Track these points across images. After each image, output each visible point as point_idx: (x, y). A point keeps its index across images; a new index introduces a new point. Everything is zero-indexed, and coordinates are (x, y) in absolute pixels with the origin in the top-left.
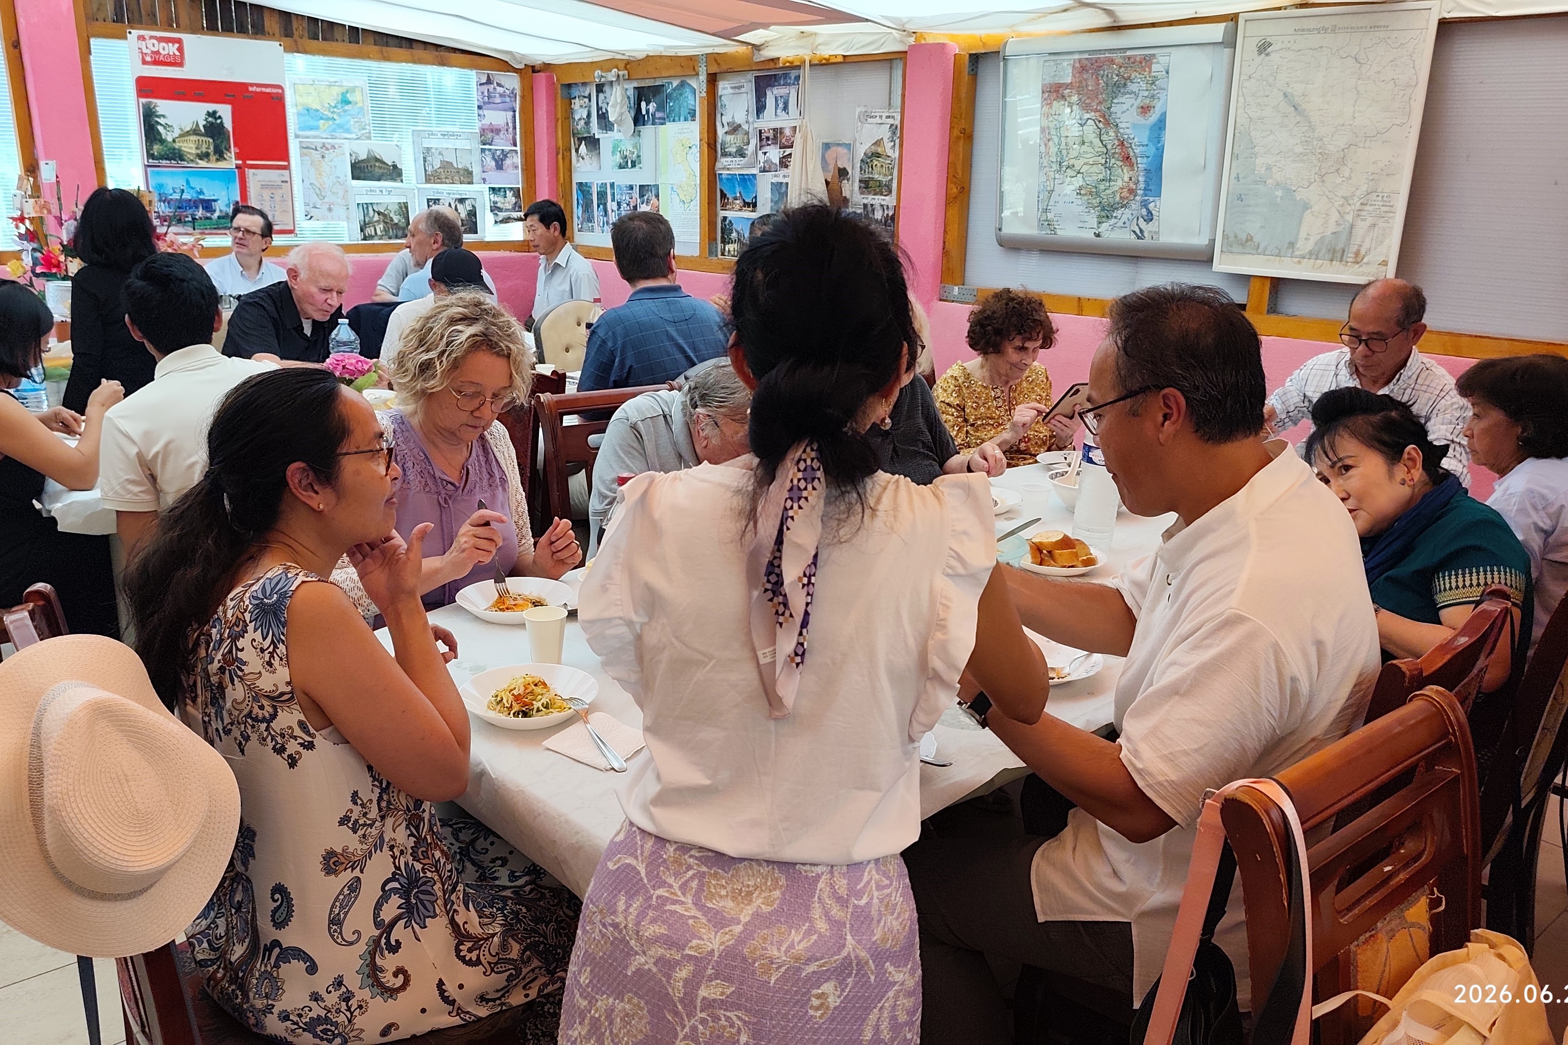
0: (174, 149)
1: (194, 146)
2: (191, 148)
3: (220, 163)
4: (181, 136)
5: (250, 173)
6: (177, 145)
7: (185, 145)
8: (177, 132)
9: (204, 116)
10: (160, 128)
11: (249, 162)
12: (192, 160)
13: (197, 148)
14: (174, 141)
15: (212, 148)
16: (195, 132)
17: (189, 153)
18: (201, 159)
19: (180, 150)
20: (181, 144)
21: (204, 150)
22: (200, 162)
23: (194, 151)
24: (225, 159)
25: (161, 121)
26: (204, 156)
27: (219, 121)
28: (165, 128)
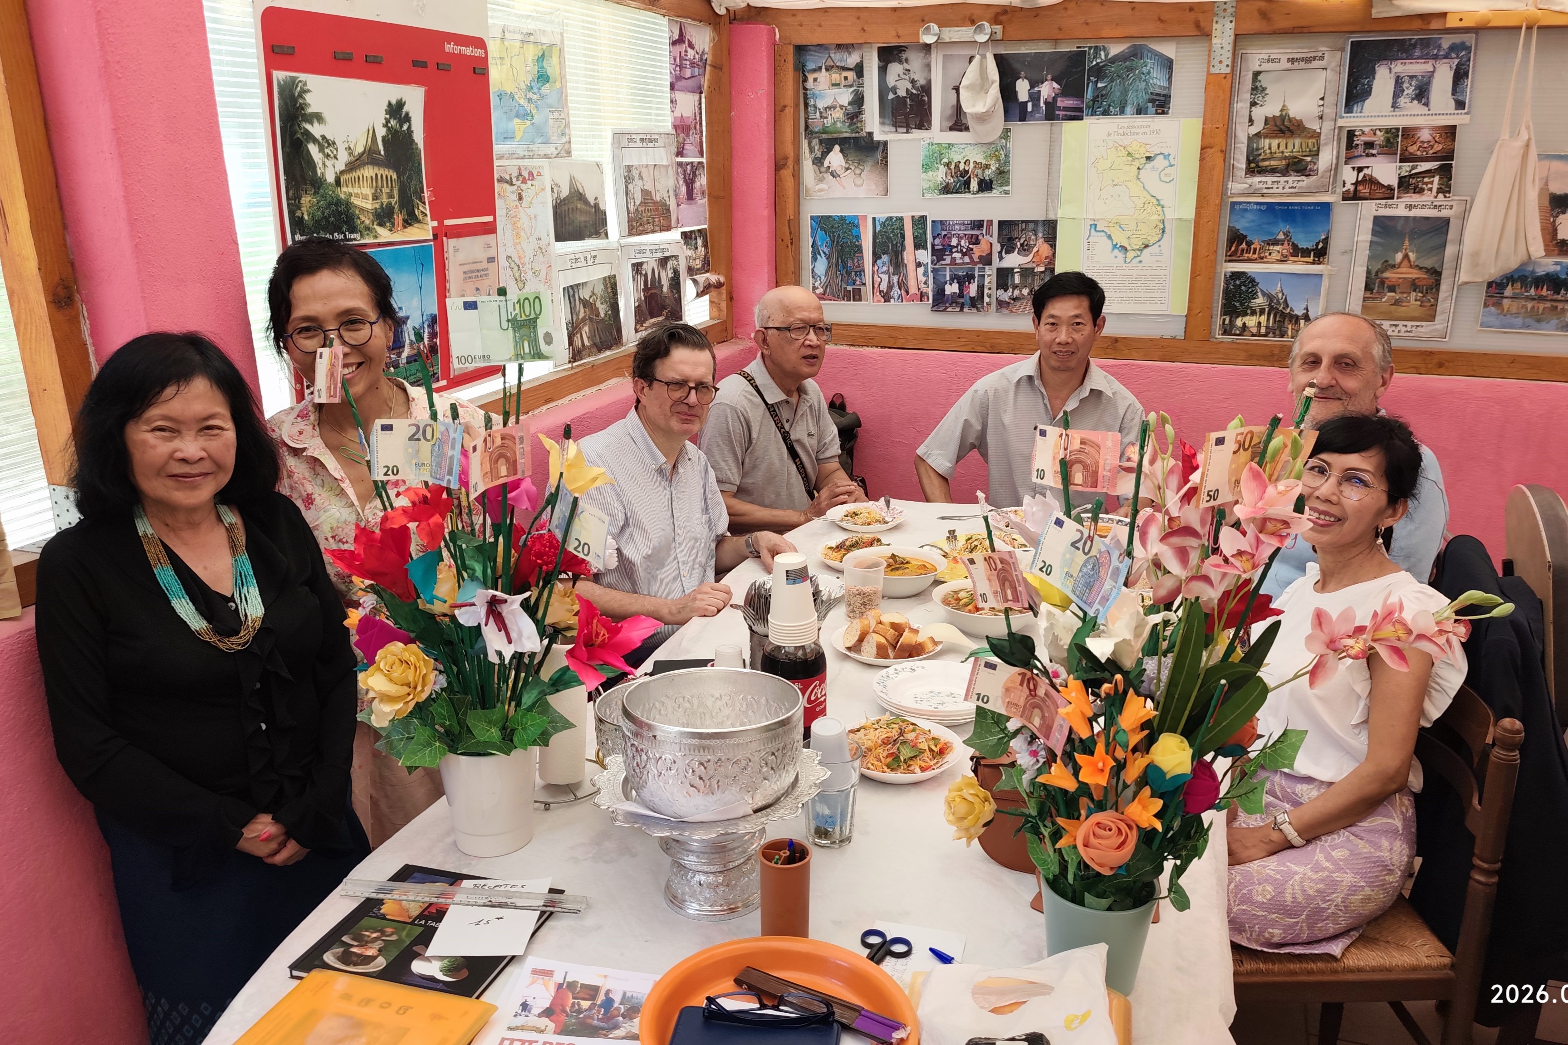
0: (338, 202)
1: (368, 191)
2: (365, 197)
3: (410, 230)
4: (352, 167)
5: (450, 244)
6: (343, 192)
7: (356, 190)
8: (344, 158)
9: (380, 117)
10: (313, 149)
11: (448, 222)
12: (368, 228)
13: (375, 197)
14: (338, 182)
15: (396, 193)
16: (368, 157)
17: (362, 210)
18: (381, 224)
19: (348, 204)
20: (350, 190)
21: (385, 200)
22: (380, 230)
23: (369, 205)
24: (419, 221)
25: (316, 130)
26: (384, 216)
27: (405, 127)
28: (321, 150)
